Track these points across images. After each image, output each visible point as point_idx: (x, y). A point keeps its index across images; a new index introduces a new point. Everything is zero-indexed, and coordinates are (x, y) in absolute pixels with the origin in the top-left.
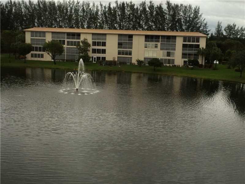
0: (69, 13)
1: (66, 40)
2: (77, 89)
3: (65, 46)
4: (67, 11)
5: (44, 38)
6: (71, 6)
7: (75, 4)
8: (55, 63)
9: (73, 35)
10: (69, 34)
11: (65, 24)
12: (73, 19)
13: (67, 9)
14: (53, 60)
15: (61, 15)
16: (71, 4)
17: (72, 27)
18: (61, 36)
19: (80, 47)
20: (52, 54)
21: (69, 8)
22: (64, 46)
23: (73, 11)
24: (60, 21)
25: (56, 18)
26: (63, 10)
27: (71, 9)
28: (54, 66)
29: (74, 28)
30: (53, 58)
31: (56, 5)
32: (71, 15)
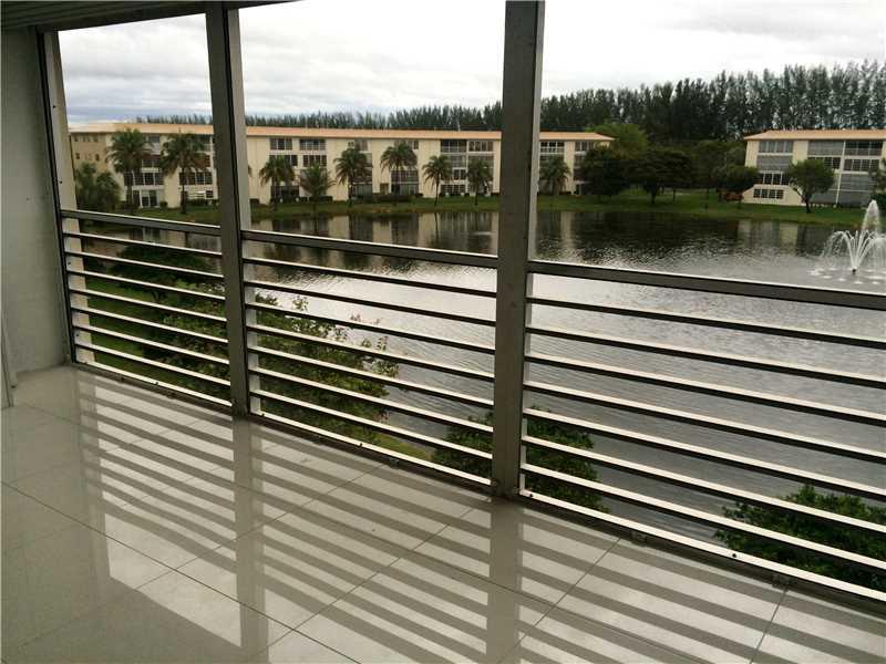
0: (859, 94)
1: (843, 158)
2: (854, 271)
3: (839, 172)
4: (855, 89)
5: (790, 154)
6: (868, 76)
7: (879, 70)
8: (808, 210)
9: (863, 145)
10: (851, 144)
11: (846, 119)
12: (870, 107)
13: (855, 85)
14: (804, 205)
15: (839, 101)
16: (868, 71)
17: (864, 127)
18: (830, 147)
19: (878, 174)
20: (804, 191)
21: (861, 82)
22: (836, 171)
23: (871, 88)
24: (833, 113)
25: (826, 107)
26: (845, 88)
27: (868, 82)
28: (805, 217)
29: (869, 128)
30: (806, 199)
31: (830, 75)
32: (865, 98)
